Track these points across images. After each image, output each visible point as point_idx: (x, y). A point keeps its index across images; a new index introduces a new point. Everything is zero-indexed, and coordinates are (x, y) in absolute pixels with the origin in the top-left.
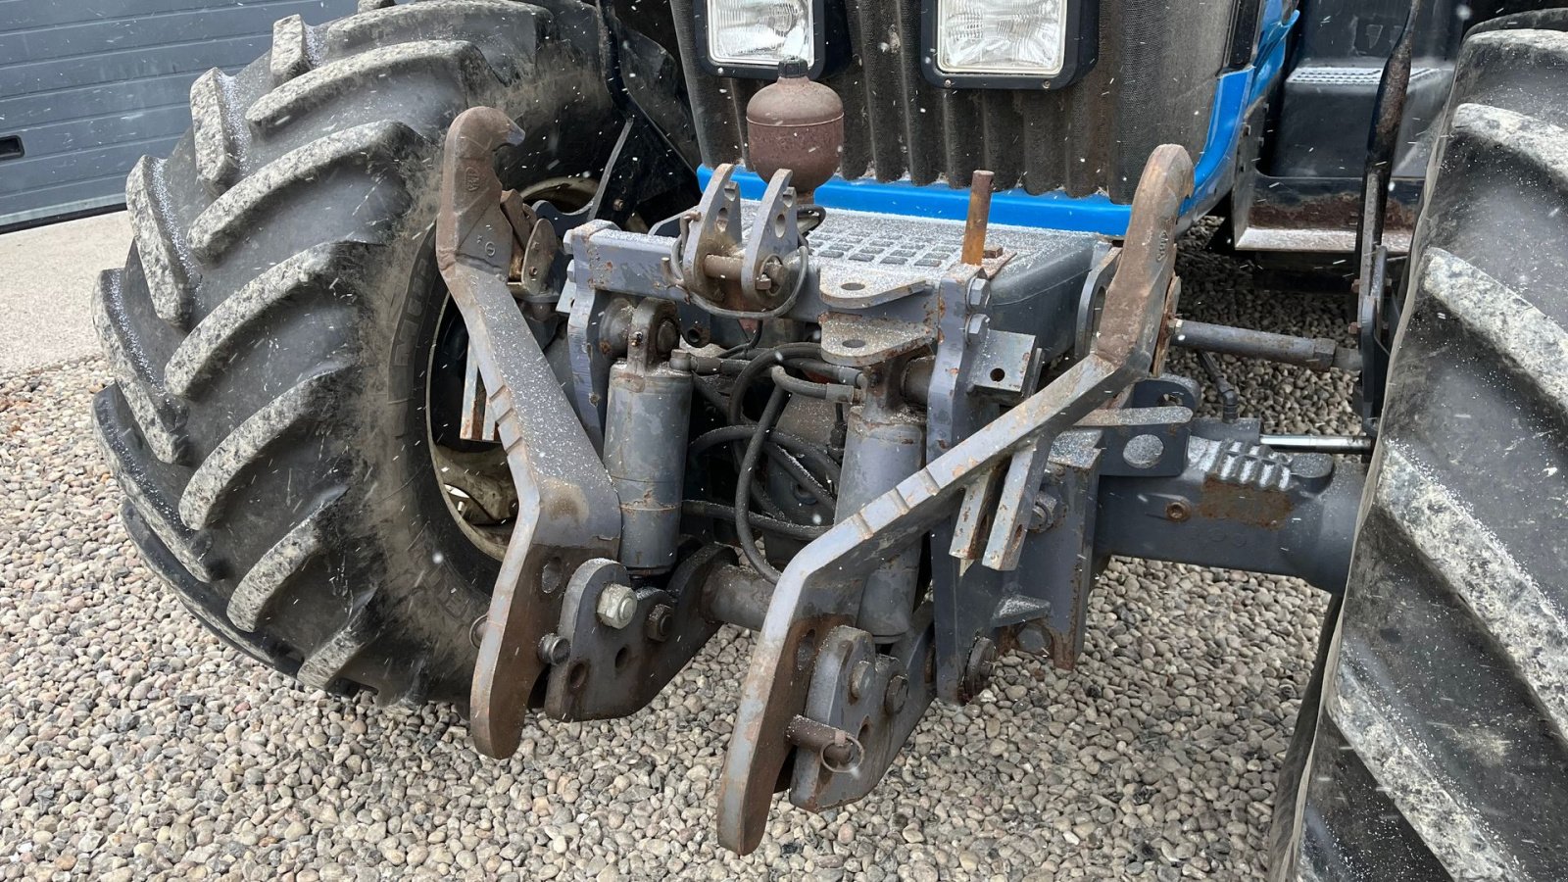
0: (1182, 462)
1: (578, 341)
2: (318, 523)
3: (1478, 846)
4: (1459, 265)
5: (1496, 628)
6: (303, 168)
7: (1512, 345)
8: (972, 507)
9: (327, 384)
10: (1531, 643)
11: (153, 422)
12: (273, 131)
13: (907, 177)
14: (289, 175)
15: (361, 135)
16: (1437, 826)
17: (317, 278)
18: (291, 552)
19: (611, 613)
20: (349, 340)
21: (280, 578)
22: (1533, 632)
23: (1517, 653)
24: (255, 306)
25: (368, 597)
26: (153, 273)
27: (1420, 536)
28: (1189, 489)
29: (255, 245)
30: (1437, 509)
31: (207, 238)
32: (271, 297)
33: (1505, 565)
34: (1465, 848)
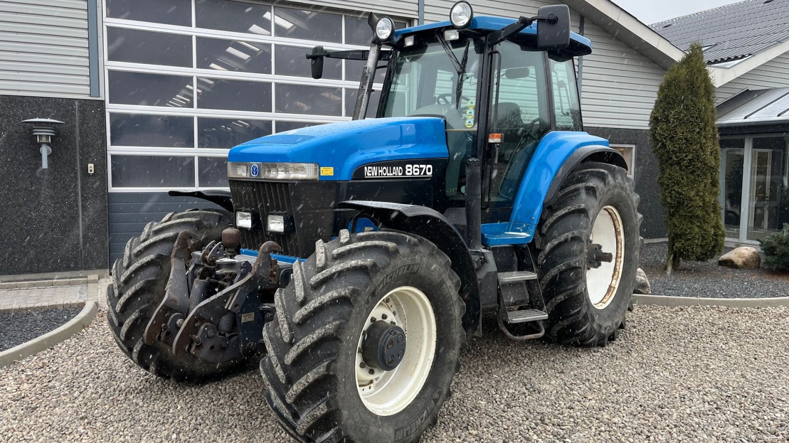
5: (277, 312)
6: (157, 240)
9: (148, 282)
11: (116, 288)
12: (156, 233)
14: (154, 241)
15: (170, 234)
17: (152, 260)
18: (133, 317)
21: (130, 323)
27: (275, 300)
30: (277, 296)
31: (137, 251)
32: (143, 263)
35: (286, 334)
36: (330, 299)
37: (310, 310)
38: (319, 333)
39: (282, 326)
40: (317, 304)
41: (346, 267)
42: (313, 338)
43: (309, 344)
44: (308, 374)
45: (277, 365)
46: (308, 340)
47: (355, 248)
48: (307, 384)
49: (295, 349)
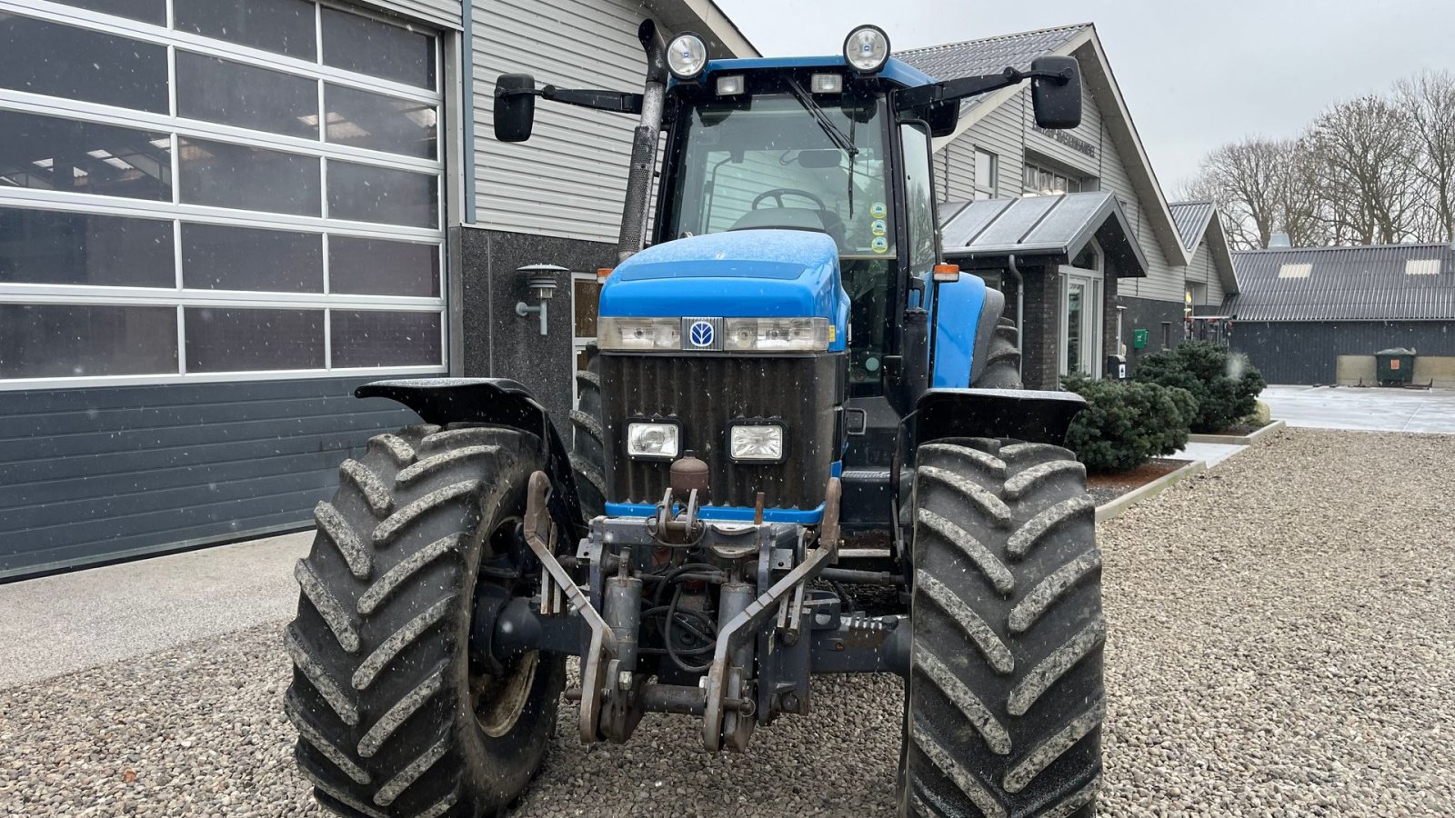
0: (839, 624)
1: (596, 567)
2: (441, 674)
3: (966, 693)
4: (928, 512)
5: (957, 617)
6: (438, 501)
7: (946, 533)
8: (783, 607)
10: (967, 620)
11: (346, 630)
12: (410, 487)
13: (710, 504)
14: (431, 504)
15: (465, 486)
16: (952, 689)
17: (451, 549)
18: (425, 692)
19: (625, 681)
20: (457, 582)
21: (413, 709)
22: (967, 616)
23: (964, 624)
24: (419, 564)
25: (450, 724)
26: (351, 554)
27: (931, 593)
28: (843, 633)
29: (409, 538)
30: (934, 584)
31: (386, 535)
32: (427, 560)
33: (956, 599)
34: (962, 695)
35: (1003, 656)
36: (1078, 576)
37: (1045, 602)
38: (1085, 643)
39: (986, 641)
40: (1057, 589)
41: (1066, 512)
42: (1074, 653)
43: (1069, 666)
44: (1075, 723)
45: (987, 720)
46: (1064, 659)
47: (1042, 476)
48: (1072, 744)
49: (1035, 681)
